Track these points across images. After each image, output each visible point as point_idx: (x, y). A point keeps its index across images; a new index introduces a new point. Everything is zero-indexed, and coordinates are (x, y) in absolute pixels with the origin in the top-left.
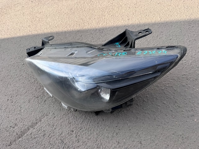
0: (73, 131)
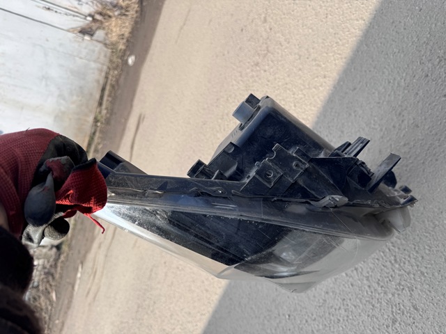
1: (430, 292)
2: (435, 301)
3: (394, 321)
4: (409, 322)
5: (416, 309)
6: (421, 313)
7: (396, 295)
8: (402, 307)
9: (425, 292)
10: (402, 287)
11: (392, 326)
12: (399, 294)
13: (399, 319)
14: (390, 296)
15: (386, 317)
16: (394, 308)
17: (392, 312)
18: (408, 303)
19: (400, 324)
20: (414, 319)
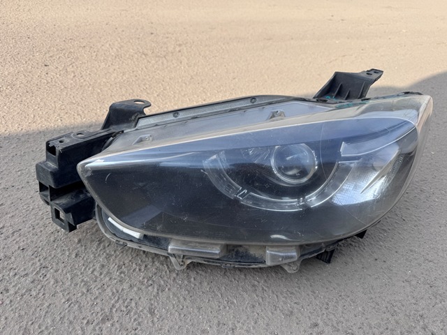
0: (316, 325)
1: (185, 299)
2: (185, 311)
3: (106, 319)
4: (129, 326)
5: (152, 312)
6: (156, 320)
7: (135, 289)
8: (133, 304)
9: (178, 298)
10: (150, 282)
11: (98, 324)
12: (139, 289)
13: (116, 319)
14: (126, 286)
15: (97, 309)
16: (121, 301)
17: (113, 306)
18: (144, 303)
19: (112, 325)
20: (139, 324)
